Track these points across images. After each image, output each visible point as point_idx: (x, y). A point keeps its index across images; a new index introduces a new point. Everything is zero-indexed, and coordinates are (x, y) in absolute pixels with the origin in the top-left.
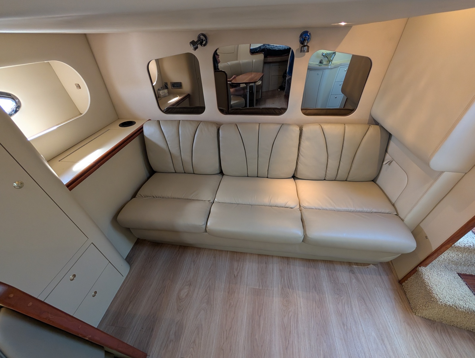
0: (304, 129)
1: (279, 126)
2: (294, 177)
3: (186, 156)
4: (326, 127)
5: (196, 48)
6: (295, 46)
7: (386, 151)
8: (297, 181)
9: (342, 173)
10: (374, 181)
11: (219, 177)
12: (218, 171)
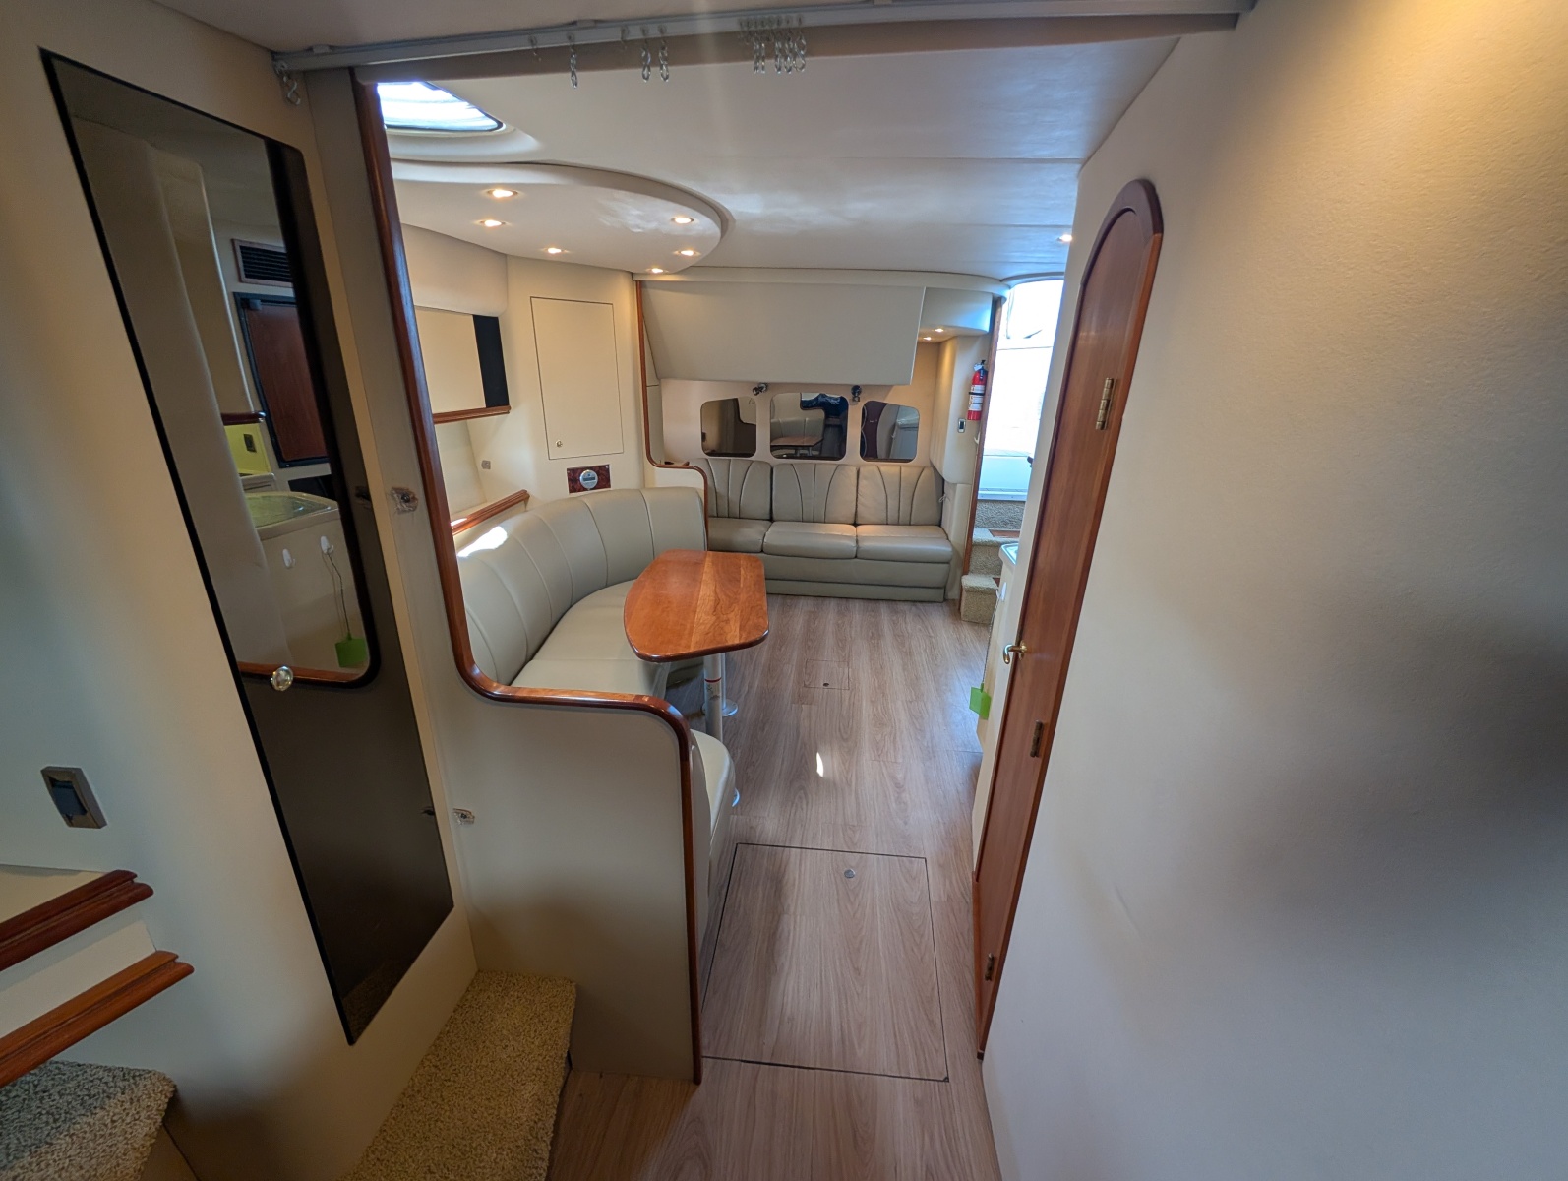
0: (861, 470)
1: (835, 467)
2: (855, 524)
3: (733, 496)
4: (882, 469)
5: (757, 394)
6: (848, 397)
7: (943, 493)
8: (859, 527)
9: (904, 516)
10: (940, 525)
11: (769, 523)
12: (768, 517)
